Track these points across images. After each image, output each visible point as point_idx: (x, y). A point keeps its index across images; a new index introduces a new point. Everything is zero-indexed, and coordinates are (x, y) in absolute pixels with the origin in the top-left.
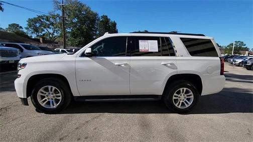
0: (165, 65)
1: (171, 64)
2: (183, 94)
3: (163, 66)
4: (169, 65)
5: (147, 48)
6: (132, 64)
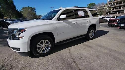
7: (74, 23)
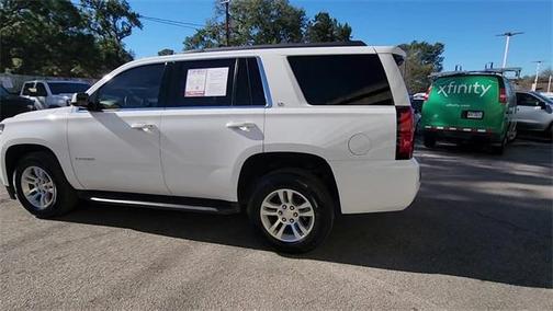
0: (236, 128)
1: (248, 126)
2: (288, 205)
3: (231, 130)
4: (245, 129)
5: (201, 89)
6: (164, 126)
7: (140, 129)
